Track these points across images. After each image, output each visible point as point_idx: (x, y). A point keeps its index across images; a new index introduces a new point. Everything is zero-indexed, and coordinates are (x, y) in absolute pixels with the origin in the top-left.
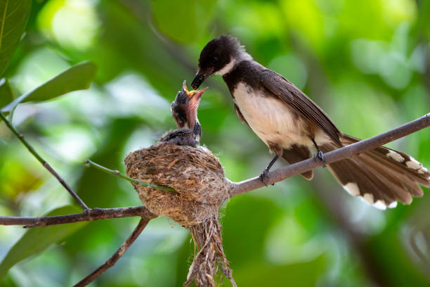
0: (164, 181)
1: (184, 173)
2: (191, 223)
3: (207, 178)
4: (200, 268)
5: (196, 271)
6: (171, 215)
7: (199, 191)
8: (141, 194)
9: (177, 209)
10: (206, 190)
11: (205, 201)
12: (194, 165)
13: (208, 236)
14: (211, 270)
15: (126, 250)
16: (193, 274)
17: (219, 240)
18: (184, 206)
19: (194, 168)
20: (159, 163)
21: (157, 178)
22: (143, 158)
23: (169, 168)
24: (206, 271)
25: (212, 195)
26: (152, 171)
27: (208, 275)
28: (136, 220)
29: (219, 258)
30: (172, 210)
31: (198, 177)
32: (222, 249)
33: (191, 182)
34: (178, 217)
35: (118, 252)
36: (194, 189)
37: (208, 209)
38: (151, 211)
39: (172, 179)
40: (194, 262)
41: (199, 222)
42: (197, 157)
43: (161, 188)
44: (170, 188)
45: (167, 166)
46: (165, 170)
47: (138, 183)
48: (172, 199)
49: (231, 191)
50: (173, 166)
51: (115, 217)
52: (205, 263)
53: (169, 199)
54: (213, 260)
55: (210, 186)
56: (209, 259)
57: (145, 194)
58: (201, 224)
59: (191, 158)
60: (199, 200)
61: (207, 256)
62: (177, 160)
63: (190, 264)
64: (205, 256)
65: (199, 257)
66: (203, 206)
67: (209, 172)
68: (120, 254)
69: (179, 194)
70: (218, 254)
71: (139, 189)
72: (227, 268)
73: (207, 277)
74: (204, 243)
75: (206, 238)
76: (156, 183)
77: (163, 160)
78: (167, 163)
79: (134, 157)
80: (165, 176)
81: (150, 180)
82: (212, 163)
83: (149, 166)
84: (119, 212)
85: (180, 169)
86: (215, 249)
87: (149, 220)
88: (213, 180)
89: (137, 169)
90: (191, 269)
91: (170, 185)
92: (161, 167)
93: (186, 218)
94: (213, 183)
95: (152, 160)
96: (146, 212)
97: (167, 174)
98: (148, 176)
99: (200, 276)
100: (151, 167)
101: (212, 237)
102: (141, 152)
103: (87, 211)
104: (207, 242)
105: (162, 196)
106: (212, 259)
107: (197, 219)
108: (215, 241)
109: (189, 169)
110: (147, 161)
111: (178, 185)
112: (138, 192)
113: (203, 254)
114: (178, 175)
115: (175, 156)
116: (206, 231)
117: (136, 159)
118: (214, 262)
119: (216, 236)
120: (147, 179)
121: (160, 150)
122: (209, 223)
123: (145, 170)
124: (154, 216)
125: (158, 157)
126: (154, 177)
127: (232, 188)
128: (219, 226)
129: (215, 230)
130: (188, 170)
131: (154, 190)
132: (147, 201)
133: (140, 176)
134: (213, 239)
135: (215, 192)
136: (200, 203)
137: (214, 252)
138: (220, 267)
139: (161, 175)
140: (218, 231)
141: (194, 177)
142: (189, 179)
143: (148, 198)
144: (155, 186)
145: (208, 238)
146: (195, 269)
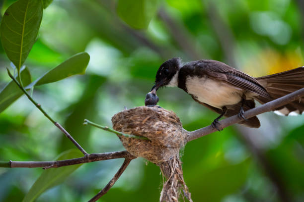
0: (140, 132)
1: (154, 126)
2: (159, 161)
3: (170, 129)
4: (168, 193)
5: (165, 196)
6: (146, 156)
7: (165, 138)
8: (124, 142)
9: (150, 152)
10: (170, 137)
11: (169, 146)
12: (160, 120)
13: (172, 169)
14: (176, 193)
15: (115, 182)
16: (164, 197)
17: (180, 172)
18: (155, 149)
19: (161, 122)
20: (136, 120)
21: (135, 131)
22: (125, 117)
23: (143, 123)
24: (172, 195)
25: (174, 141)
26: (131, 126)
27: (174, 198)
28: (122, 160)
29: (181, 185)
30: (146, 152)
31: (164, 129)
32: (183, 179)
33: (159, 132)
34: (151, 157)
35: (110, 183)
36: (161, 137)
37: (172, 151)
38: (132, 154)
39: (146, 131)
40: (163, 189)
41: (165, 160)
42: (163, 114)
43: (138, 138)
44: (145, 137)
45: (141, 122)
46: (141, 125)
47: (122, 135)
48: (146, 145)
49: (188, 138)
50: (146, 122)
51: (107, 159)
52: (171, 188)
53: (145, 145)
54: (177, 186)
55: (172, 135)
56: (174, 186)
57: (127, 142)
58: (167, 162)
59: (158, 116)
60: (165, 145)
61: (172, 184)
62: (148, 117)
63: (161, 190)
64: (171, 184)
65: (167, 185)
66: (168, 149)
67: (172, 125)
68: (111, 185)
69: (151, 141)
70: (180, 182)
71: (123, 139)
72: (186, 192)
73: (173, 199)
74: (170, 175)
75: (171, 172)
76: (134, 134)
77: (139, 117)
78: (141, 120)
79: (118, 117)
80: (141, 129)
81: (130, 132)
82: (173, 118)
83: (129, 122)
84: (109, 155)
85: (151, 123)
86: (178, 179)
87: (130, 160)
88: (175, 130)
89: (121, 125)
90: (162, 193)
91: (144, 135)
92: (137, 123)
93: (157, 158)
94: (174, 132)
95: (131, 118)
96: (128, 154)
97: (142, 127)
98: (129, 129)
99: (168, 198)
100: (130, 123)
101: (176, 170)
102: (123, 113)
103: (87, 156)
104: (172, 174)
105: (139, 143)
107: (164, 158)
108: (177, 173)
109: (157, 123)
110: (127, 119)
111: (150, 135)
112: (122, 141)
113: (170, 183)
114: (150, 128)
115: (147, 115)
116: (171, 166)
117: (120, 118)
118: (178, 188)
119: (178, 169)
120: (128, 131)
121: (136, 111)
122: (173, 161)
123: (126, 125)
124: (134, 157)
125: (134, 115)
126: (133, 130)
127: (188, 136)
128: (180, 162)
129: (177, 165)
130: (157, 124)
131: (133, 139)
132: (129, 147)
133: (123, 130)
134: (176, 172)
135: (176, 139)
136: (166, 147)
137: (177, 180)
138: (182, 191)
139: (137, 128)
140: (180, 166)
141: (161, 129)
142: (158, 130)
143: (129, 145)
144: (134, 136)
145: (173, 171)
146: (164, 193)
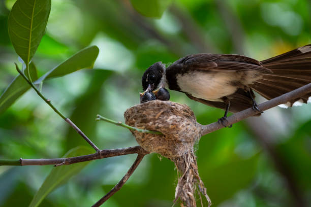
0: (154, 127)
1: (168, 120)
2: (174, 156)
3: (184, 123)
4: (183, 189)
5: (181, 192)
6: (160, 151)
7: (179, 133)
8: (137, 137)
9: (164, 147)
10: (184, 132)
11: (184, 140)
12: (174, 114)
13: (187, 164)
14: (191, 189)
15: (128, 178)
16: (179, 193)
17: (195, 167)
18: (169, 144)
19: (175, 117)
20: (149, 114)
21: (148, 125)
22: (138, 112)
23: (157, 117)
24: (187, 190)
25: (188, 135)
26: (145, 121)
27: (190, 193)
28: (135, 156)
29: (196, 180)
30: (160, 147)
31: (178, 123)
32: (198, 174)
33: (174, 127)
34: (165, 152)
35: (122, 180)
36: (175, 132)
37: (187, 145)
38: (145, 149)
39: (160, 126)
40: (178, 185)
41: (180, 155)
42: (177, 108)
43: (152, 132)
44: (158, 132)
45: (155, 116)
46: (154, 119)
47: (135, 130)
48: (160, 140)
49: (202, 132)
50: (160, 116)
51: (119, 155)
52: (187, 184)
53: (158, 140)
54: (193, 182)
55: (187, 129)
56: (189, 181)
57: (140, 137)
58: (182, 156)
59: (172, 109)
60: (180, 139)
61: (188, 179)
62: (162, 111)
63: (176, 186)
64: (186, 179)
65: (182, 180)
66: (182, 143)
67: (186, 119)
68: (124, 181)
69: (165, 136)
70: (195, 177)
71: (136, 134)
72: (202, 187)
73: (188, 195)
74: (185, 170)
75: (186, 167)
76: (147, 129)
77: (152, 112)
78: (155, 114)
79: (131, 112)
80: (155, 123)
81: (144, 127)
82: (188, 112)
83: (142, 117)
84: (122, 151)
85: (165, 118)
86: (193, 174)
87: (143, 156)
88: (189, 124)
89: (134, 120)
90: (177, 189)
91: (158, 130)
92: (151, 117)
93: (171, 153)
94: (189, 126)
95: (144, 113)
96: (141, 150)
97: (156, 122)
98: (142, 124)
99: (184, 194)
100: (143, 118)
101: (191, 165)
102: (136, 107)
103: (99, 152)
104: (187, 169)
105: (153, 138)
106: (191, 181)
107: (179, 153)
108: (192, 168)
109: (171, 117)
110: (140, 114)
111: (164, 129)
113: (185, 178)
114: (163, 122)
115: (161, 109)
116: (186, 161)
117: (132, 113)
118: (193, 183)
119: (193, 164)
120: (142, 126)
121: (149, 105)
122: (187, 156)
123: (140, 120)
124: (147, 153)
125: (148, 110)
126: (146, 124)
127: (202, 130)
128: (195, 157)
129: (192, 160)
130: (170, 119)
131: (147, 134)
132: (142, 142)
133: (136, 124)
134: (191, 167)
135: (190, 133)
136: (181, 142)
137: (192, 176)
138: (197, 187)
139: (151, 123)
140: (194, 161)
141: (175, 123)
142: (172, 124)
143: (143, 140)
144: (148, 131)
145: (188, 166)
146: (179, 189)
